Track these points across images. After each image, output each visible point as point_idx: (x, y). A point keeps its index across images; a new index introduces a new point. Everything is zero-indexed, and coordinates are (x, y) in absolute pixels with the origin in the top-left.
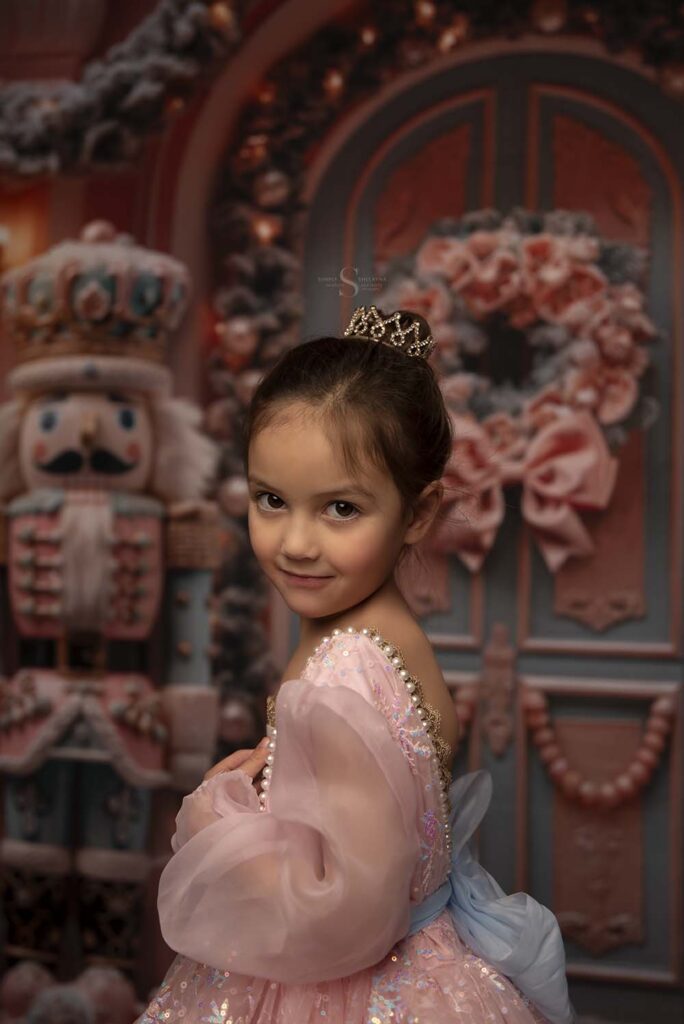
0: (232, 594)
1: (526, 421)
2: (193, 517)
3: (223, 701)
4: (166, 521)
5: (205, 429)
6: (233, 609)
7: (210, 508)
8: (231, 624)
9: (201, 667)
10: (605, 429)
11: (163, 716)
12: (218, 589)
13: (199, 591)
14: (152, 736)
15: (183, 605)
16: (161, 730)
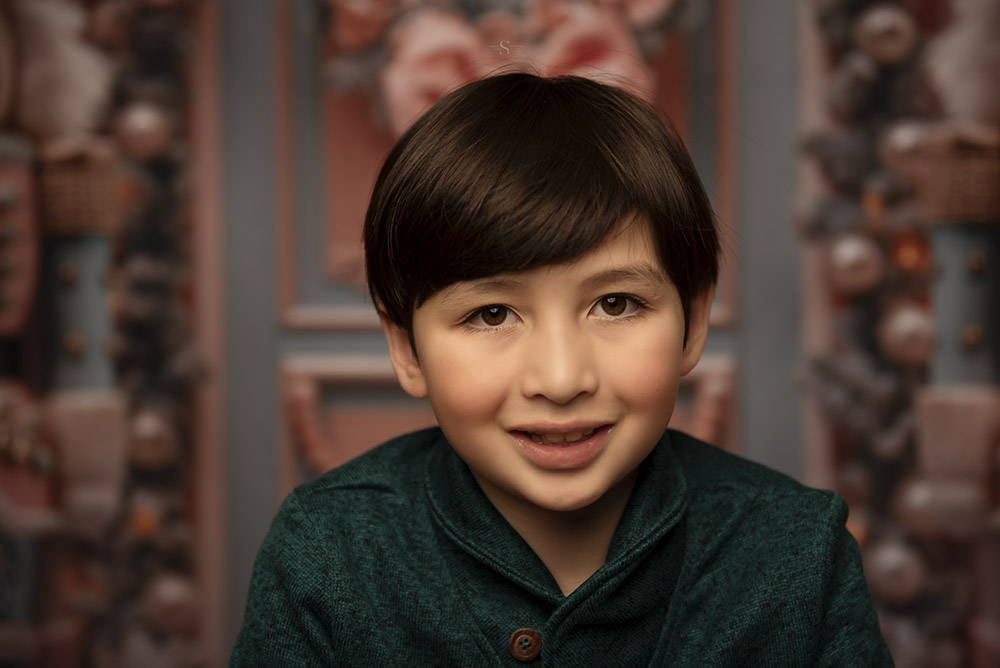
0: (142, 267)
1: (532, 23)
2: (78, 162)
3: (135, 408)
4: (39, 169)
5: (90, 37)
6: (142, 287)
7: (102, 150)
8: (141, 307)
9: (99, 367)
10: (637, 33)
11: (47, 436)
12: (120, 258)
13: (91, 265)
14: (32, 466)
15: (68, 284)
16: (44, 458)
